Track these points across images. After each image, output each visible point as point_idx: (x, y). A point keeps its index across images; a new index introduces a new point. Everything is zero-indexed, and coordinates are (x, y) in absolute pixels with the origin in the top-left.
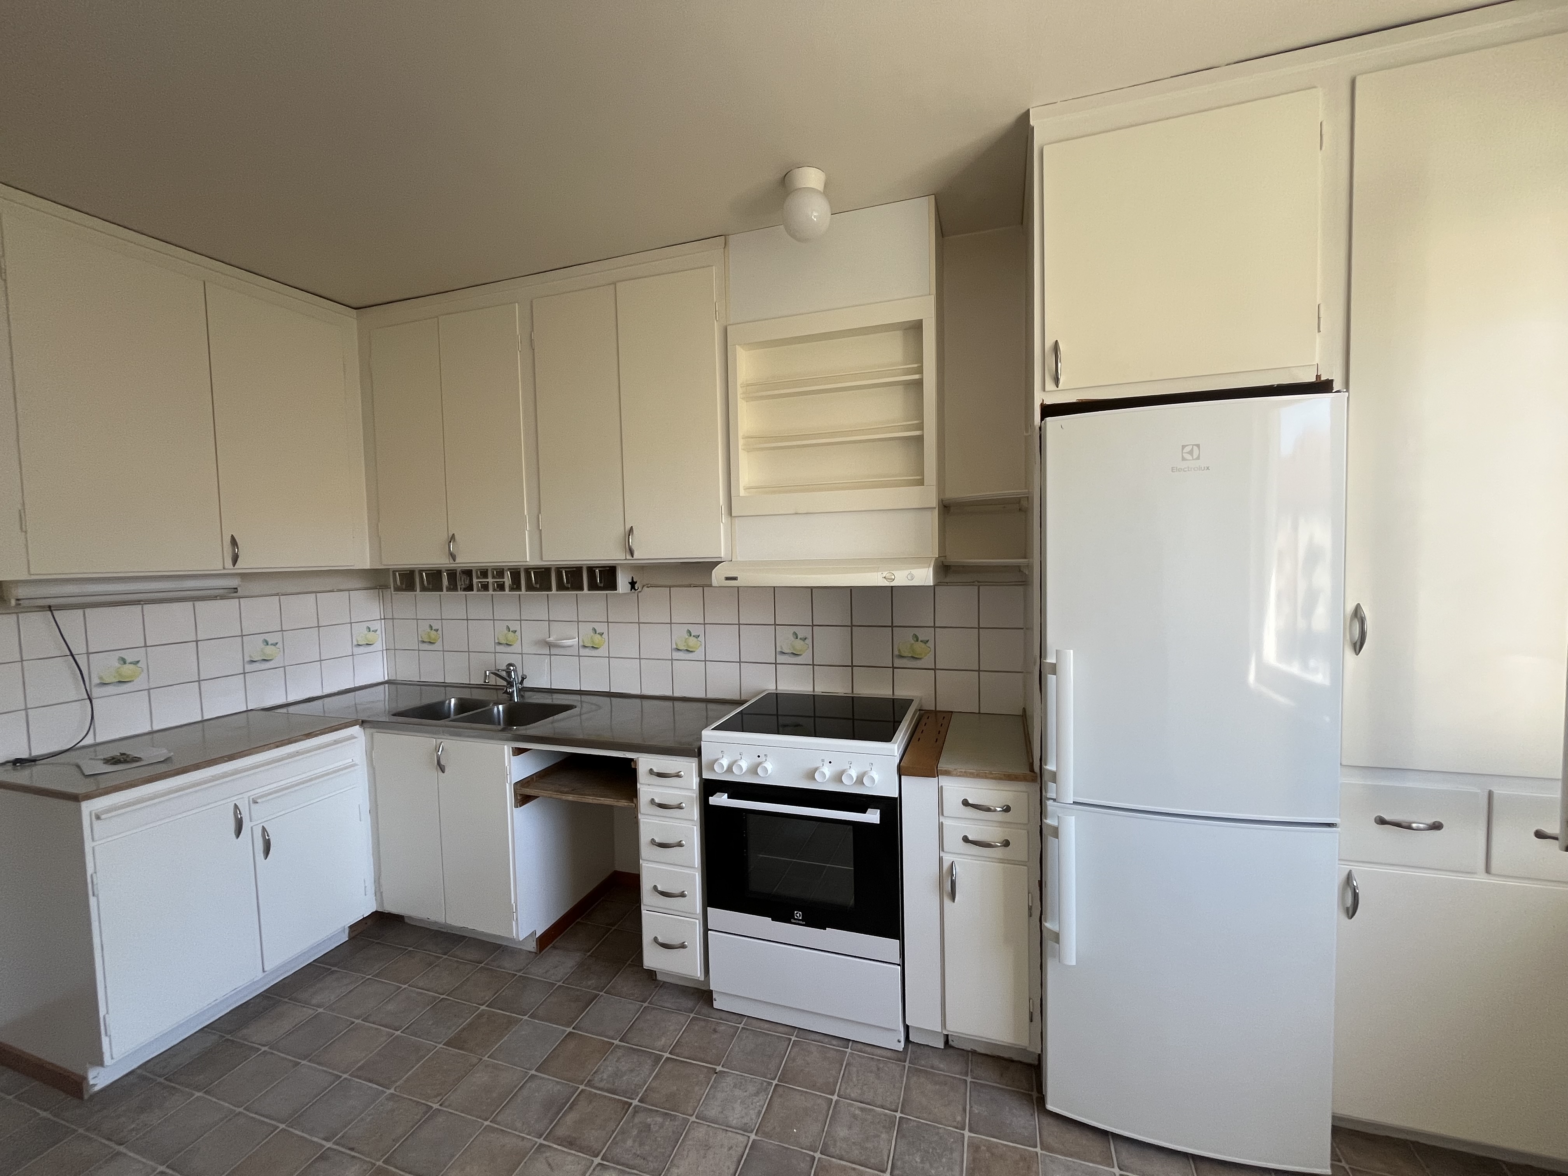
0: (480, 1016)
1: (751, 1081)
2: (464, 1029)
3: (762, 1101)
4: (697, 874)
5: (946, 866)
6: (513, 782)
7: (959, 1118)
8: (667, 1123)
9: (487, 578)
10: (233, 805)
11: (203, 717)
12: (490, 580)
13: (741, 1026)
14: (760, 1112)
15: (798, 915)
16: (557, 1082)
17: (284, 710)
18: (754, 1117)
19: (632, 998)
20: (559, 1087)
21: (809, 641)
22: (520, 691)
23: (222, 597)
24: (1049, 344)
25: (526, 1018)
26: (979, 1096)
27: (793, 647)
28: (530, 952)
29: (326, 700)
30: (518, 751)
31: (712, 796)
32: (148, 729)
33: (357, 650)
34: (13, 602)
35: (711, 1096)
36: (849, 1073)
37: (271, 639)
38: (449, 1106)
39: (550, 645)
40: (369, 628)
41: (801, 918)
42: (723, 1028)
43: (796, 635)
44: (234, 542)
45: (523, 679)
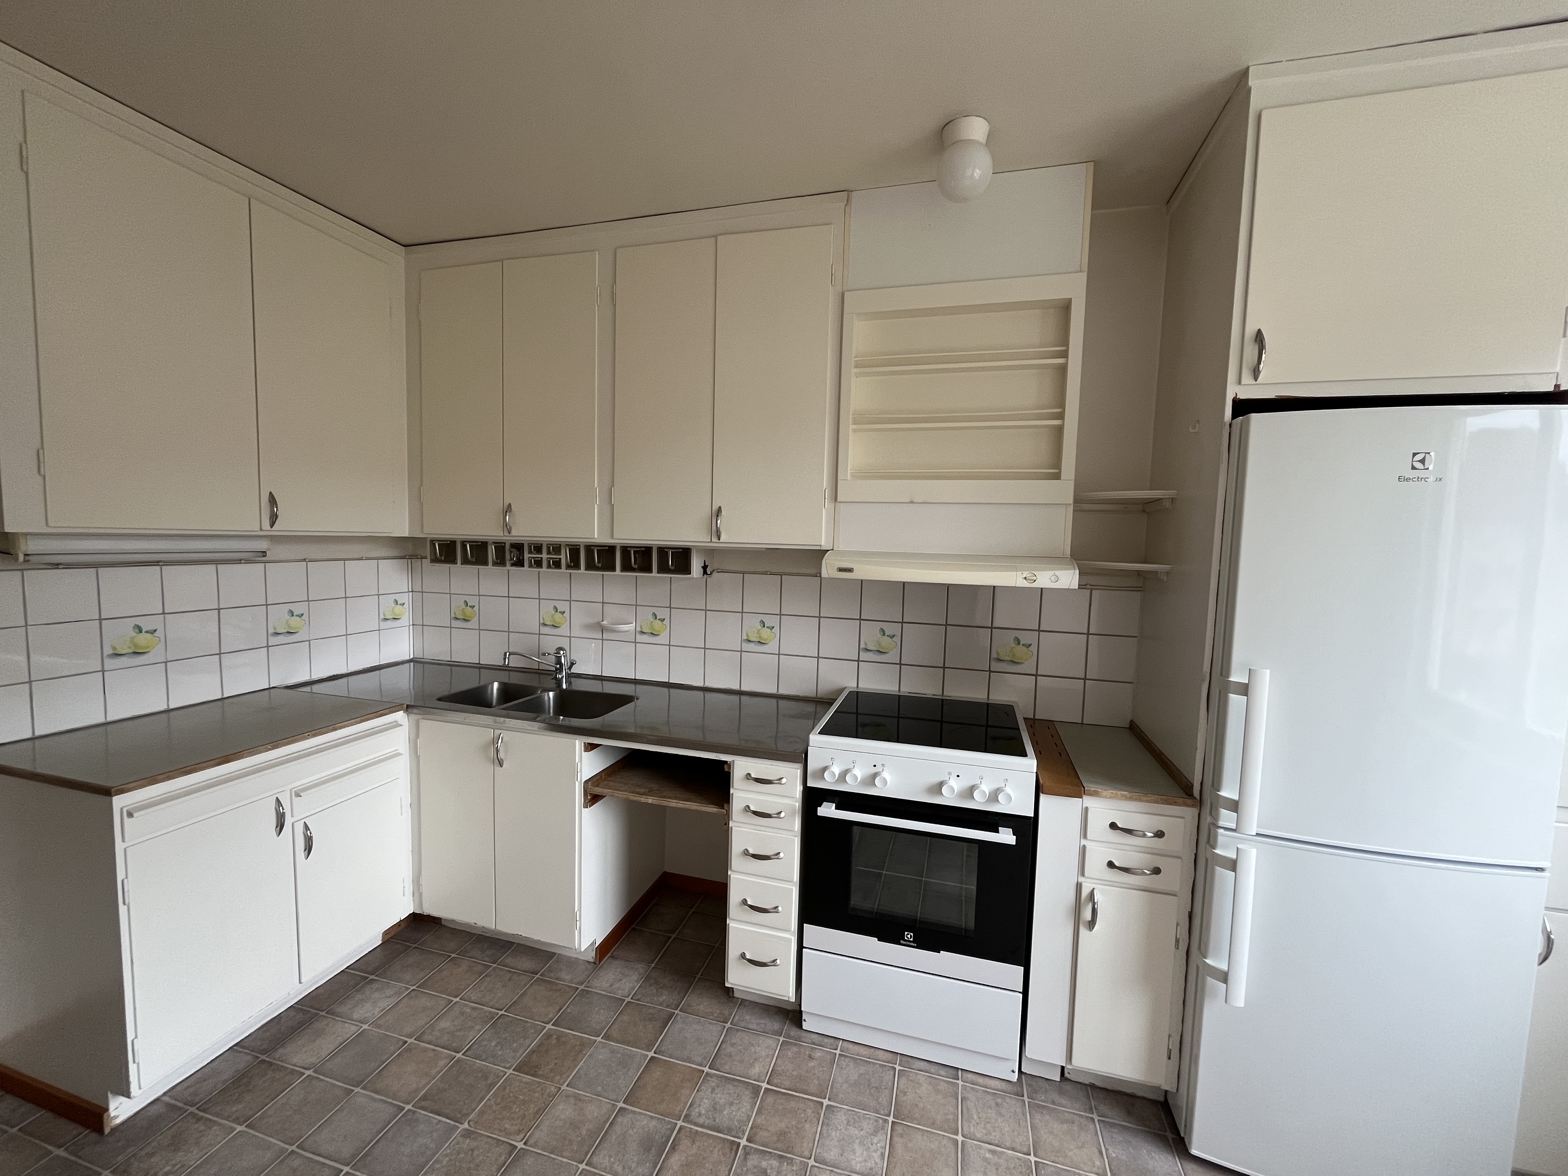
0: (549, 1036)
1: (864, 1118)
2: (533, 1052)
3: (881, 1141)
4: (794, 888)
5: (1085, 892)
6: (583, 781)
7: (1098, 1163)
8: (784, 1168)
9: (542, 554)
10: (275, 798)
11: (223, 695)
12: (544, 556)
13: (838, 1052)
14: (883, 1155)
15: (909, 936)
16: (652, 1117)
17: (307, 689)
18: (878, 1160)
19: (711, 1017)
20: (654, 1123)
21: (897, 639)
22: (570, 676)
23: (248, 561)
24: (1250, 330)
25: (599, 1039)
26: (1112, 1137)
27: (879, 644)
28: (588, 962)
29: (351, 678)
30: (590, 747)
31: (820, 806)
32: (163, 707)
33: (384, 625)
34: (21, 558)
35: (825, 1135)
36: (967, 1108)
37: (297, 609)
38: (535, 1145)
39: (603, 629)
40: (396, 602)
41: (912, 939)
42: (819, 1054)
43: (883, 632)
44: (272, 501)
45: (572, 664)
